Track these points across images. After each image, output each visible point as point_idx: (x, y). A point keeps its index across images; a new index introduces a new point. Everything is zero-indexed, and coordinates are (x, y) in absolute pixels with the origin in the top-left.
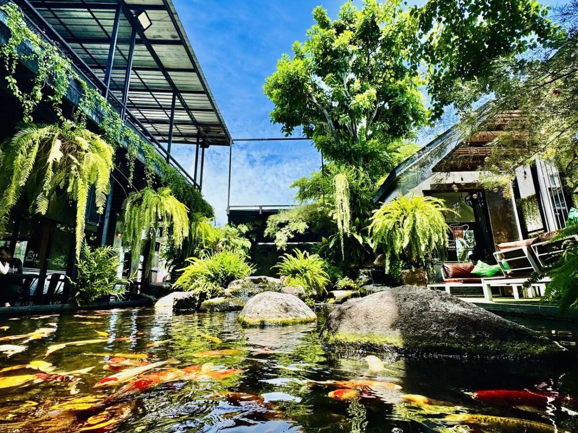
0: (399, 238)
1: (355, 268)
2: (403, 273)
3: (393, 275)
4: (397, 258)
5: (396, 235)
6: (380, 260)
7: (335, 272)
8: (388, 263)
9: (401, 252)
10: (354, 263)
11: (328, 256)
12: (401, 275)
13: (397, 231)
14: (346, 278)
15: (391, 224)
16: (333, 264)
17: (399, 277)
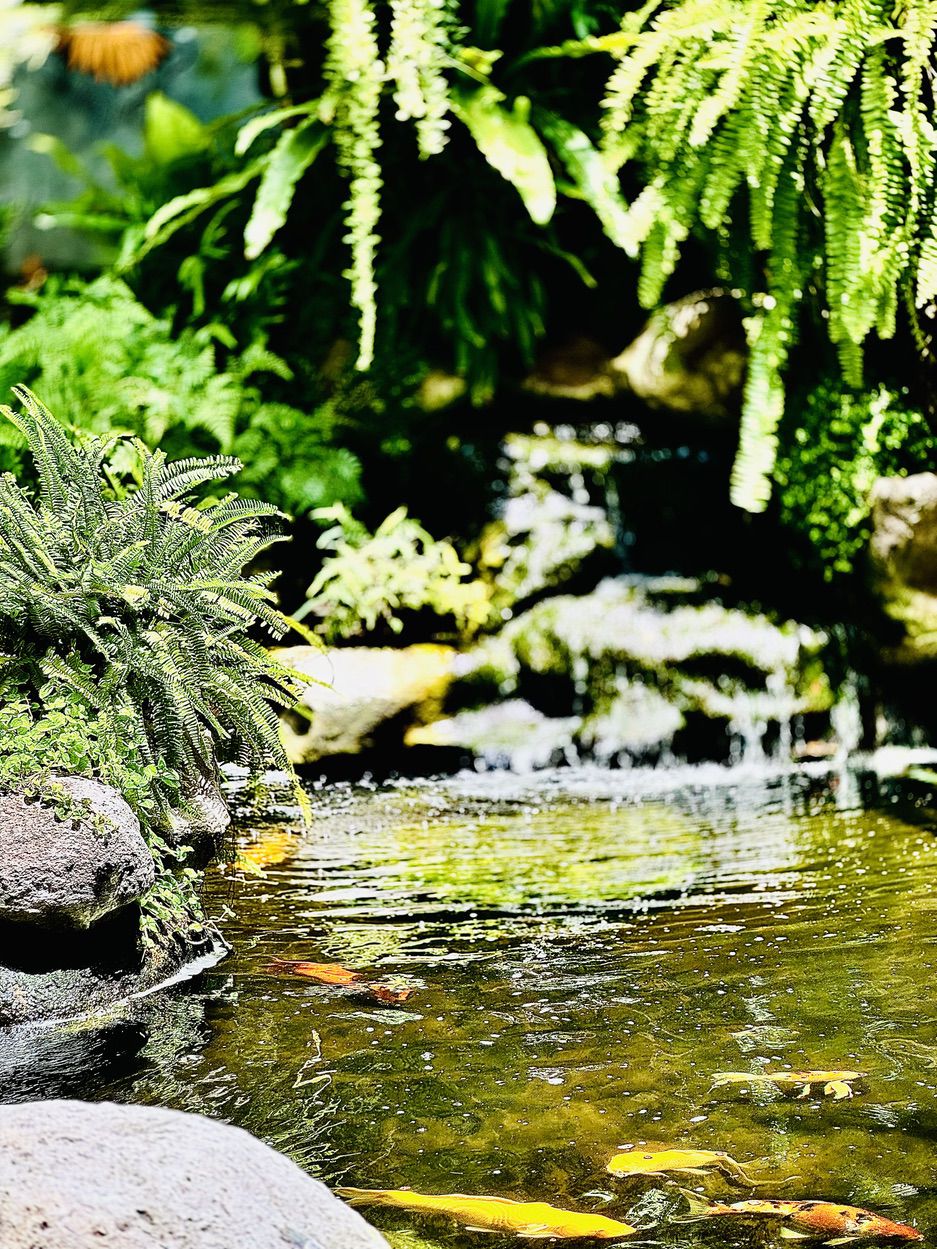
0: (879, 207)
1: (458, 411)
2: (887, 506)
3: (800, 512)
4: (838, 370)
5: (863, 164)
6: (690, 355)
7: (287, 462)
8: (764, 405)
9: (887, 332)
10: (448, 370)
11: (217, 307)
12: (868, 524)
13: (874, 136)
14: (399, 527)
15: (823, 57)
16: (265, 386)
17: (853, 533)
